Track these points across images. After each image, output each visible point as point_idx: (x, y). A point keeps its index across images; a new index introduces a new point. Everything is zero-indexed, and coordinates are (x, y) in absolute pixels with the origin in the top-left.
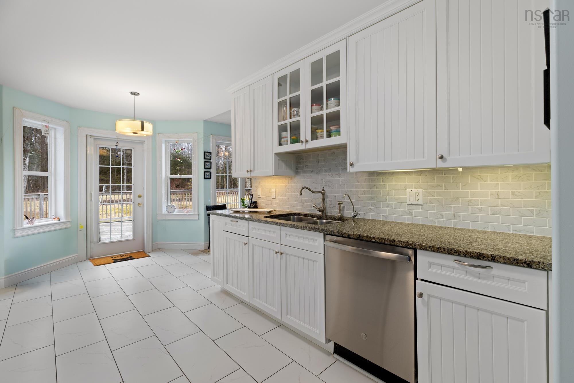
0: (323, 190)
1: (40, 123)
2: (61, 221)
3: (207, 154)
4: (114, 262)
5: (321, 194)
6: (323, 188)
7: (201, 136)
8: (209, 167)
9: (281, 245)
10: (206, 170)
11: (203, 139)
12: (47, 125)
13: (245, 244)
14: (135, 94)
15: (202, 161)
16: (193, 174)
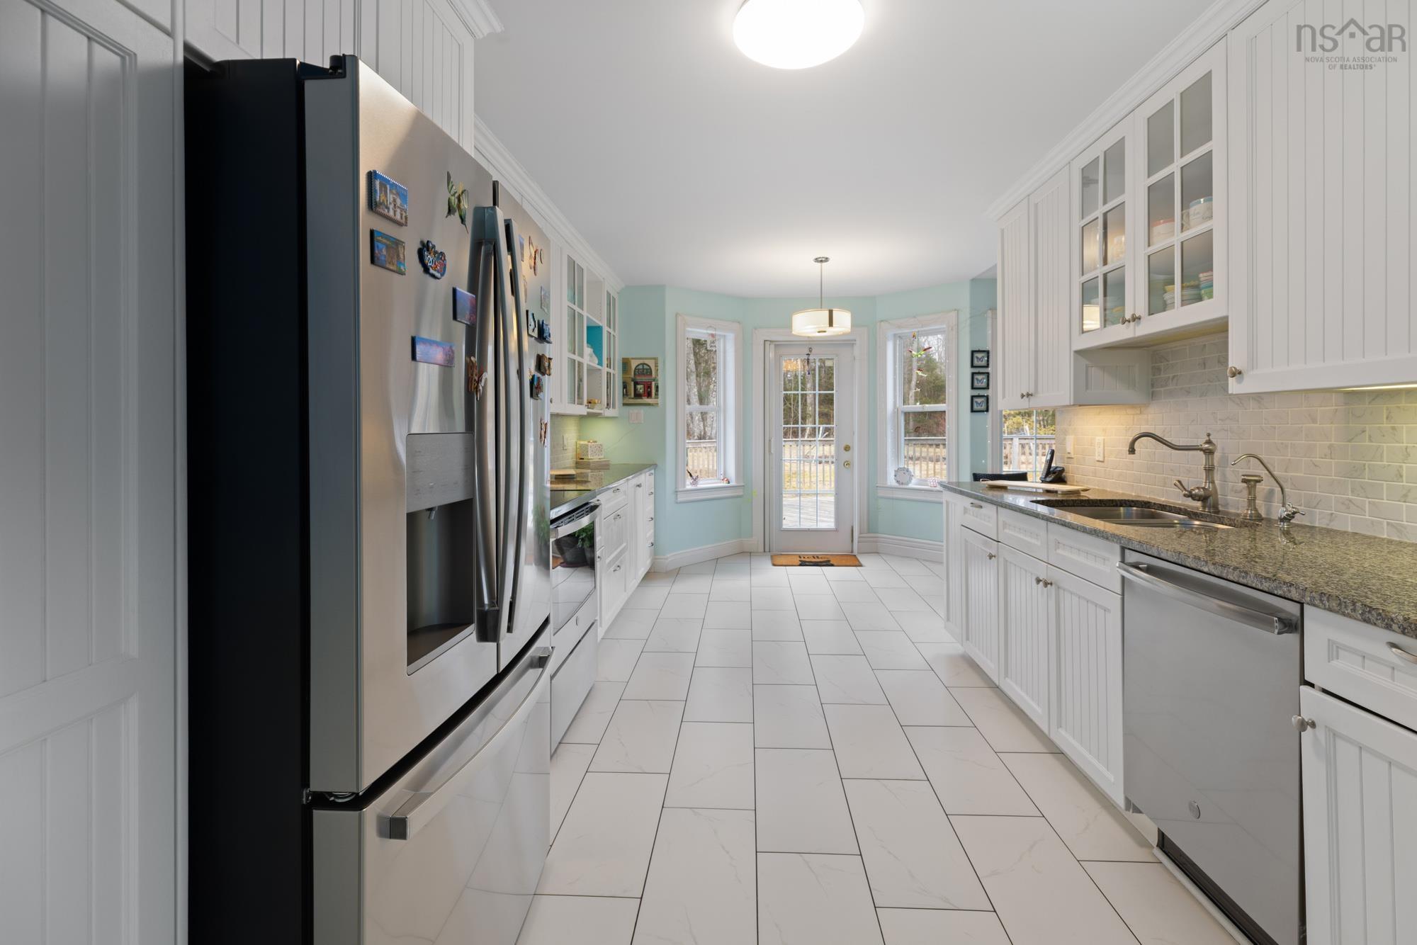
0: (1209, 442)
1: (705, 331)
2: (731, 484)
3: (980, 355)
4: (800, 565)
5: (1202, 453)
6: (1209, 435)
7: (965, 315)
8: (984, 385)
9: (1049, 566)
10: (976, 393)
11: (968, 322)
12: (714, 333)
13: (991, 557)
14: (821, 261)
15: (967, 371)
16: (947, 401)
